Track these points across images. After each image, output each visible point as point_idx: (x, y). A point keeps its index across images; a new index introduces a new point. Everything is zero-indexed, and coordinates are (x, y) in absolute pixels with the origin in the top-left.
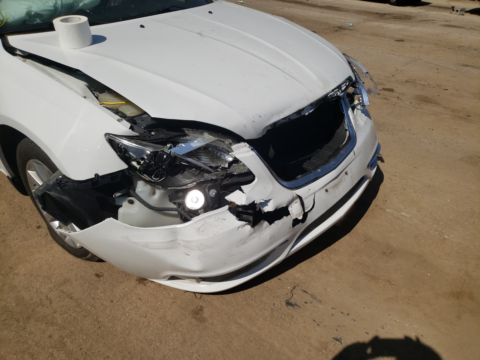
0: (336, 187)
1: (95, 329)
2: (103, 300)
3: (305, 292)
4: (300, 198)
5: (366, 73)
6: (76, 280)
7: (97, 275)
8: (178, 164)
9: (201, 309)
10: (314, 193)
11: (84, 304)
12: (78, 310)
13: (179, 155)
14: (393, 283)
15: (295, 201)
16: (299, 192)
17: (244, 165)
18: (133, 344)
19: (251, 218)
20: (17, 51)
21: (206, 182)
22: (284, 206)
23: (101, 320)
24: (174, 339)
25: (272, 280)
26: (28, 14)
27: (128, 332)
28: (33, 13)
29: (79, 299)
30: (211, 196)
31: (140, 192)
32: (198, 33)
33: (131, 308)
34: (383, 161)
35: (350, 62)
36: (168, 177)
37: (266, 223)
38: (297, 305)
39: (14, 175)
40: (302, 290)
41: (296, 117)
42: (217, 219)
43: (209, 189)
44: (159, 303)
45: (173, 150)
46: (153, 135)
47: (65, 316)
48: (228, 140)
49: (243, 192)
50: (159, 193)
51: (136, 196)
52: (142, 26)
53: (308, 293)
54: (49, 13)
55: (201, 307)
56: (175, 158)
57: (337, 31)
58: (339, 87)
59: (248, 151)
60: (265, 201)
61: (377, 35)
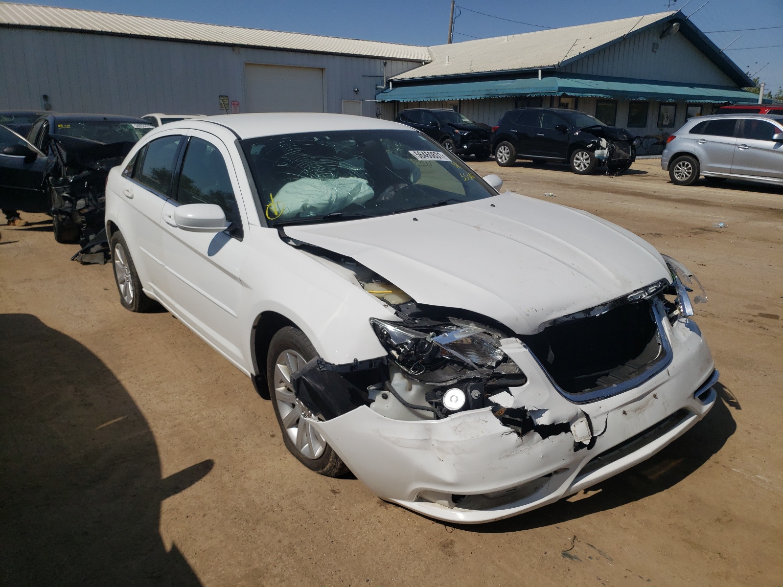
0: (639, 411)
1: (327, 543)
2: (337, 517)
3: (592, 546)
4: (587, 416)
5: (689, 276)
6: (310, 493)
7: (333, 491)
8: (440, 357)
9: (452, 543)
10: (606, 412)
11: (316, 517)
12: (310, 522)
13: (441, 344)
14: (725, 556)
15: (581, 420)
16: (586, 408)
17: (515, 365)
18: (368, 564)
19: (520, 430)
20: (290, 241)
21: (468, 380)
22: (565, 422)
23: (335, 535)
24: (415, 567)
25: (548, 527)
26: (304, 207)
27: (363, 552)
28: (308, 206)
29: (311, 511)
30: (473, 398)
31: (397, 385)
32: (475, 227)
33: (369, 529)
34: (738, 407)
35: (669, 263)
36: (427, 371)
37: (537, 436)
38: (577, 558)
39: (258, 373)
40: (587, 544)
41: (583, 316)
42: (477, 419)
43: (472, 389)
44: (402, 529)
45: (436, 338)
46: (416, 323)
47: (296, 525)
48: (497, 334)
49: (511, 395)
50: (415, 388)
51: (390, 389)
52: (415, 219)
53: (594, 548)
54: (324, 206)
55: (452, 542)
56: (437, 349)
57: (696, 233)
58: (645, 289)
59: (519, 348)
60: (539, 409)
61: (766, 240)
